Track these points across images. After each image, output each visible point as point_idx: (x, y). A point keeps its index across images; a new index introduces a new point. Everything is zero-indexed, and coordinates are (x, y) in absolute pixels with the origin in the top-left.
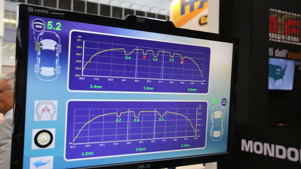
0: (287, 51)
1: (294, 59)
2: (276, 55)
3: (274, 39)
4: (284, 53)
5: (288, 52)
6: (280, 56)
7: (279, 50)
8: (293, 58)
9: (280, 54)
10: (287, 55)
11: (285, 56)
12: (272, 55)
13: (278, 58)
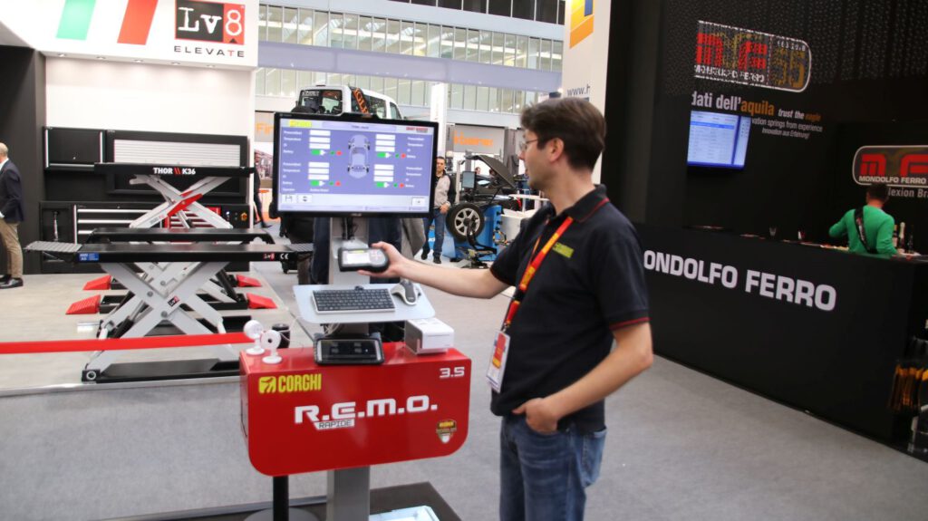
0: (740, 99)
1: (752, 115)
2: (718, 107)
3: (713, 76)
4: (734, 102)
5: (742, 100)
6: (727, 108)
7: (724, 98)
8: (751, 111)
9: (725, 103)
10: (739, 106)
11: (735, 109)
12: (710, 105)
13: (722, 111)
